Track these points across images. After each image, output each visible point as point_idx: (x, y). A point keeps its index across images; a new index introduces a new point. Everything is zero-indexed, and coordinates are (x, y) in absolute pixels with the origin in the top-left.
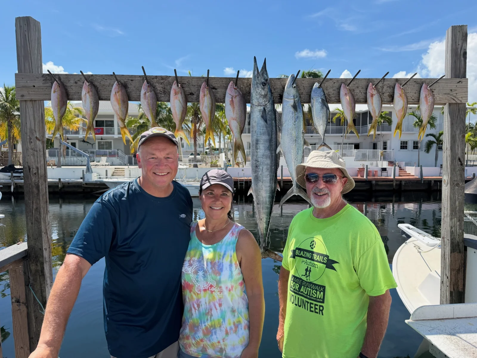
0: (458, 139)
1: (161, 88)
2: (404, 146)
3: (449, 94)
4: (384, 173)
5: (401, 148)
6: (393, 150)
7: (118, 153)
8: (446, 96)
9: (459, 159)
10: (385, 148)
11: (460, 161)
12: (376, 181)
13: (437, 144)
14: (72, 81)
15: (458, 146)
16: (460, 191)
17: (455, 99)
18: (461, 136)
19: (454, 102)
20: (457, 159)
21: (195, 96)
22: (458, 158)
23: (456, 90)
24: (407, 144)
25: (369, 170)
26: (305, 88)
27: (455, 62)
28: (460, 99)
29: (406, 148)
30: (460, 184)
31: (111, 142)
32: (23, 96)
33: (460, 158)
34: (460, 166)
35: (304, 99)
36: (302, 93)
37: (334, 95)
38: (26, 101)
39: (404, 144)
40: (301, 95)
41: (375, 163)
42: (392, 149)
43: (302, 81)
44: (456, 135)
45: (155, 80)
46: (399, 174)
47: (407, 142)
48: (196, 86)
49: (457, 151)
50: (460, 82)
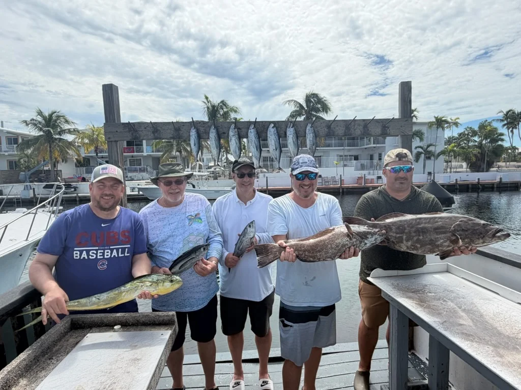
1: (203, 130)
4: (380, 181)
7: (147, 169)
8: (398, 130)
10: (380, 159)
13: (425, 154)
14: (143, 128)
17: (404, 132)
21: (226, 135)
23: (404, 126)
25: (366, 178)
26: (302, 127)
27: (404, 106)
28: (408, 132)
31: (141, 159)
32: (109, 138)
35: (301, 134)
38: (111, 141)
41: (372, 172)
48: (227, 128)
50: (407, 120)
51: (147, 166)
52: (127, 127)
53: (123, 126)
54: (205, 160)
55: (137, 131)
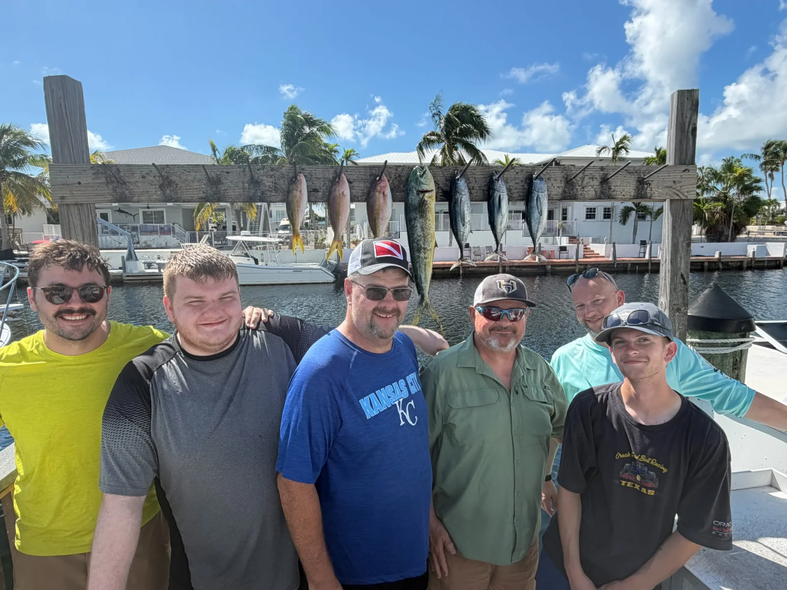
0: (680, 248)
1: (271, 184)
2: (590, 215)
3: (671, 187)
4: (564, 254)
5: (587, 218)
6: (576, 220)
7: (173, 228)
8: (667, 190)
9: (682, 275)
10: (565, 218)
11: (683, 278)
12: (551, 265)
13: (637, 212)
14: (138, 176)
15: (681, 258)
16: (682, 318)
17: (679, 194)
18: (685, 244)
19: (677, 198)
20: (679, 276)
21: (320, 194)
22: (680, 275)
23: (680, 182)
24: (594, 212)
25: (542, 249)
26: (477, 180)
27: (681, 142)
28: (686, 194)
29: (594, 218)
30: (682, 310)
31: (163, 212)
32: (62, 198)
33: (683, 273)
34: (682, 285)
35: (476, 196)
36: (473, 187)
37: (517, 191)
38: (67, 205)
39: (591, 212)
40: (473, 191)
41: (550, 239)
42: (574, 218)
43: (473, 171)
44: (678, 243)
45: (262, 171)
46: (584, 255)
47: (595, 209)
48: (322, 179)
49: (679, 265)
50: (686, 170)
51: (174, 224)
52: (101, 173)
53: (94, 172)
54: (274, 214)
55: (125, 183)
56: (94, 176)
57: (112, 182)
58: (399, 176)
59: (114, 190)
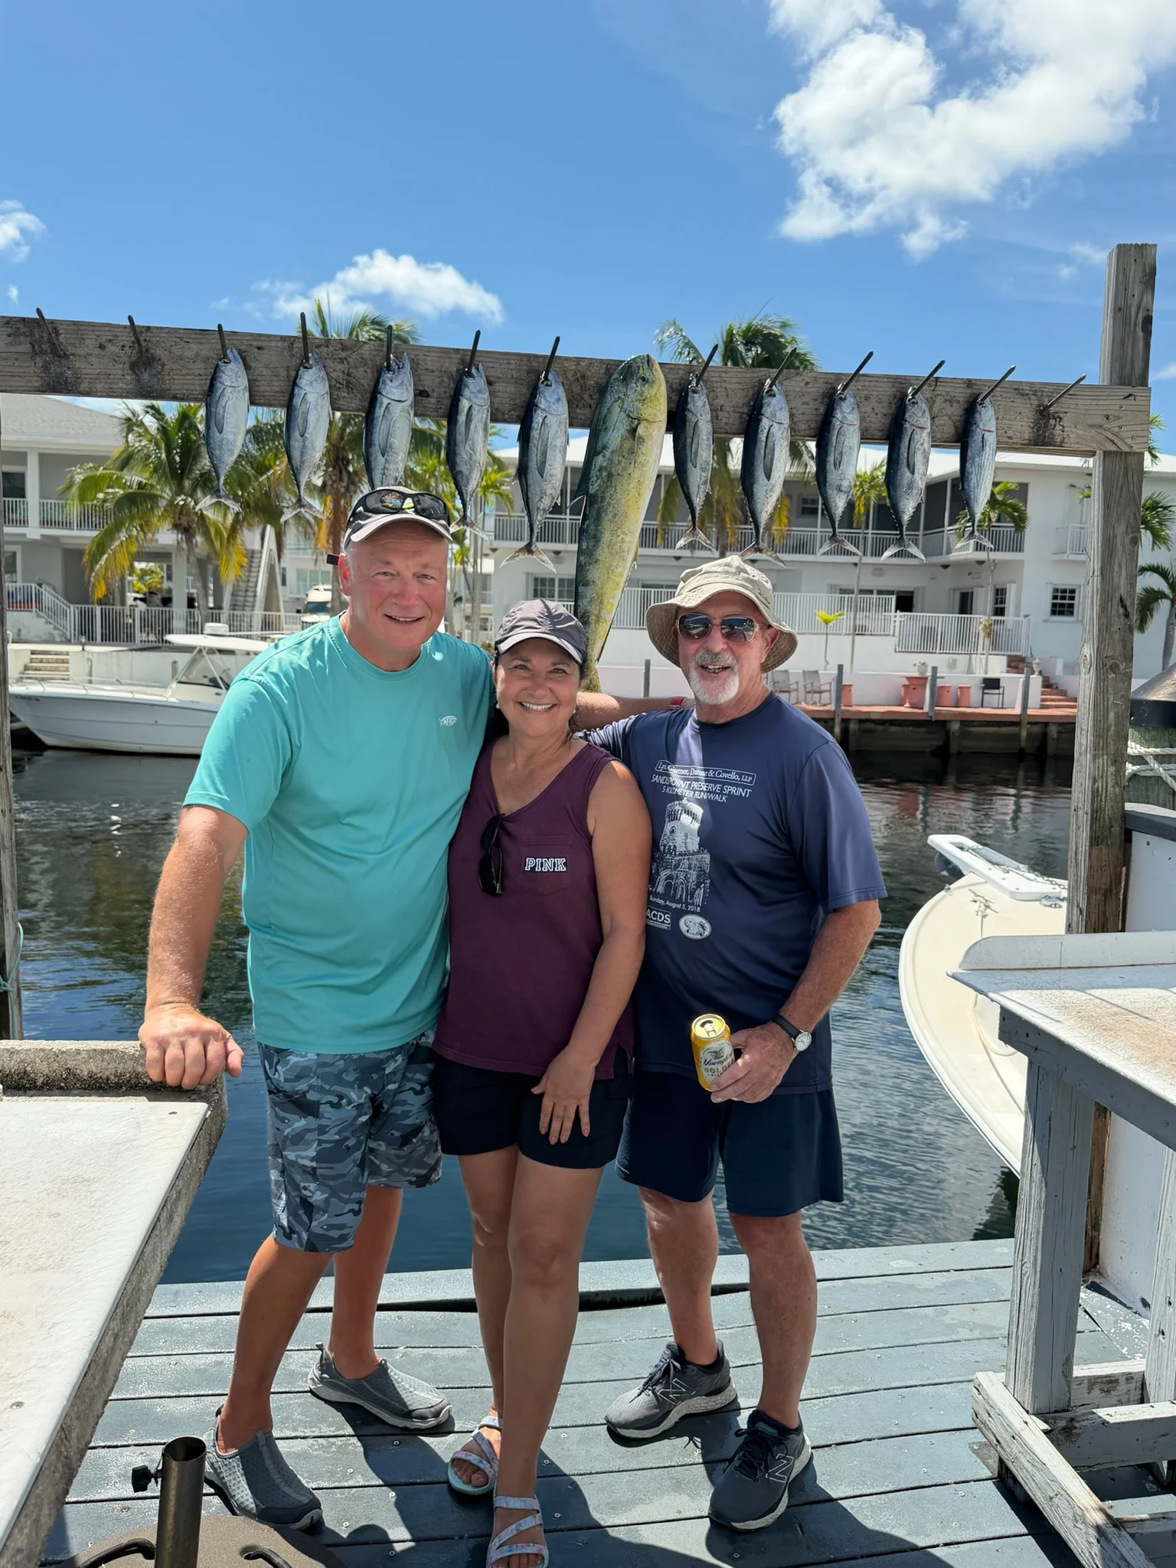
0: (1119, 547)
1: (341, 375)
2: (1062, 605)
3: (1100, 426)
4: (992, 697)
5: (1054, 613)
6: (1026, 616)
8: (1093, 432)
9: (1121, 600)
10: (1000, 611)
11: (1124, 607)
12: (962, 722)
14: (91, 344)
15: (1120, 566)
16: (1121, 685)
17: (1116, 440)
18: (1127, 540)
19: (1113, 448)
20: (1116, 601)
22: (1118, 599)
23: (1119, 418)
24: (1072, 598)
25: (940, 683)
27: (1122, 342)
28: (1129, 441)
29: (1071, 613)
30: (1122, 667)
33: (1124, 596)
34: (1122, 618)
36: (722, 406)
39: (1063, 598)
40: (720, 413)
41: (962, 660)
42: (1022, 614)
43: (723, 375)
44: (1115, 537)
45: (325, 350)
46: (1043, 700)
47: (1073, 591)
49: (1116, 579)
50: (1130, 395)
51: (40, 585)
52: (24, 334)
53: (10, 331)
56: (9, 339)
57: (43, 352)
58: (583, 377)
59: (46, 367)
